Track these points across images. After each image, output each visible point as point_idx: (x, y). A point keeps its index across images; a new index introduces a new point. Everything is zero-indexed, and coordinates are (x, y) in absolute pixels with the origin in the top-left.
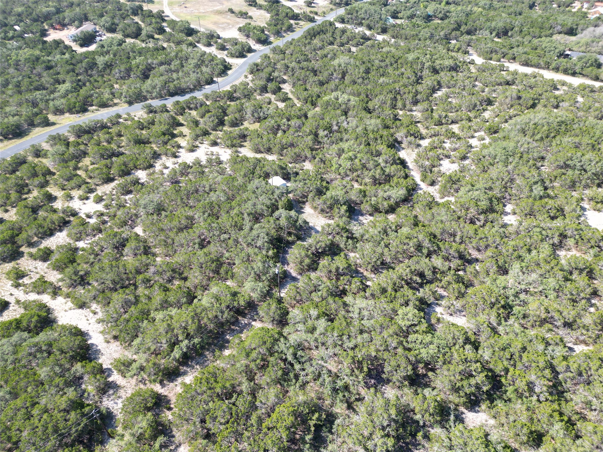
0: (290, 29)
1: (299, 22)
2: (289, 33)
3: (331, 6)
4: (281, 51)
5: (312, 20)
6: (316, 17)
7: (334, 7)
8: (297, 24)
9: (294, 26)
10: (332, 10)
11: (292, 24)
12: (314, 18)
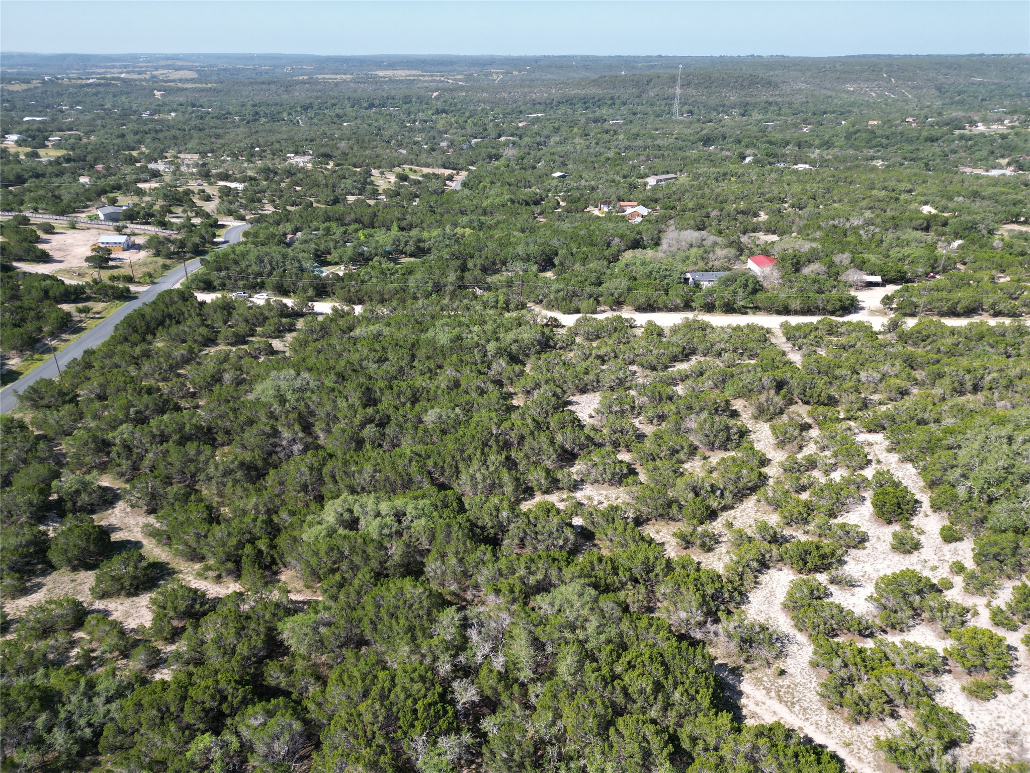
0: (67, 326)
1: (89, 304)
2: (65, 336)
3: (161, 261)
4: (62, 394)
5: (126, 296)
6: (133, 288)
7: (168, 262)
8: (86, 310)
9: (77, 317)
10: (166, 267)
11: (69, 315)
12: (128, 290)
